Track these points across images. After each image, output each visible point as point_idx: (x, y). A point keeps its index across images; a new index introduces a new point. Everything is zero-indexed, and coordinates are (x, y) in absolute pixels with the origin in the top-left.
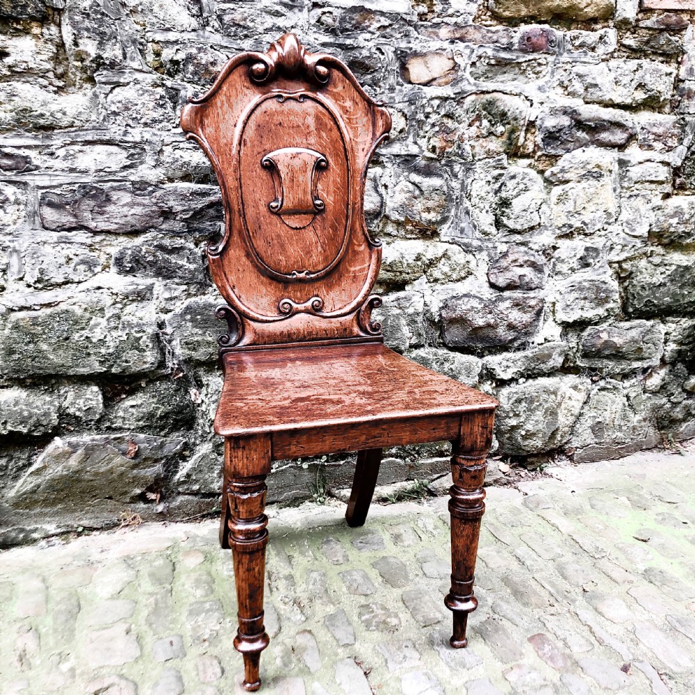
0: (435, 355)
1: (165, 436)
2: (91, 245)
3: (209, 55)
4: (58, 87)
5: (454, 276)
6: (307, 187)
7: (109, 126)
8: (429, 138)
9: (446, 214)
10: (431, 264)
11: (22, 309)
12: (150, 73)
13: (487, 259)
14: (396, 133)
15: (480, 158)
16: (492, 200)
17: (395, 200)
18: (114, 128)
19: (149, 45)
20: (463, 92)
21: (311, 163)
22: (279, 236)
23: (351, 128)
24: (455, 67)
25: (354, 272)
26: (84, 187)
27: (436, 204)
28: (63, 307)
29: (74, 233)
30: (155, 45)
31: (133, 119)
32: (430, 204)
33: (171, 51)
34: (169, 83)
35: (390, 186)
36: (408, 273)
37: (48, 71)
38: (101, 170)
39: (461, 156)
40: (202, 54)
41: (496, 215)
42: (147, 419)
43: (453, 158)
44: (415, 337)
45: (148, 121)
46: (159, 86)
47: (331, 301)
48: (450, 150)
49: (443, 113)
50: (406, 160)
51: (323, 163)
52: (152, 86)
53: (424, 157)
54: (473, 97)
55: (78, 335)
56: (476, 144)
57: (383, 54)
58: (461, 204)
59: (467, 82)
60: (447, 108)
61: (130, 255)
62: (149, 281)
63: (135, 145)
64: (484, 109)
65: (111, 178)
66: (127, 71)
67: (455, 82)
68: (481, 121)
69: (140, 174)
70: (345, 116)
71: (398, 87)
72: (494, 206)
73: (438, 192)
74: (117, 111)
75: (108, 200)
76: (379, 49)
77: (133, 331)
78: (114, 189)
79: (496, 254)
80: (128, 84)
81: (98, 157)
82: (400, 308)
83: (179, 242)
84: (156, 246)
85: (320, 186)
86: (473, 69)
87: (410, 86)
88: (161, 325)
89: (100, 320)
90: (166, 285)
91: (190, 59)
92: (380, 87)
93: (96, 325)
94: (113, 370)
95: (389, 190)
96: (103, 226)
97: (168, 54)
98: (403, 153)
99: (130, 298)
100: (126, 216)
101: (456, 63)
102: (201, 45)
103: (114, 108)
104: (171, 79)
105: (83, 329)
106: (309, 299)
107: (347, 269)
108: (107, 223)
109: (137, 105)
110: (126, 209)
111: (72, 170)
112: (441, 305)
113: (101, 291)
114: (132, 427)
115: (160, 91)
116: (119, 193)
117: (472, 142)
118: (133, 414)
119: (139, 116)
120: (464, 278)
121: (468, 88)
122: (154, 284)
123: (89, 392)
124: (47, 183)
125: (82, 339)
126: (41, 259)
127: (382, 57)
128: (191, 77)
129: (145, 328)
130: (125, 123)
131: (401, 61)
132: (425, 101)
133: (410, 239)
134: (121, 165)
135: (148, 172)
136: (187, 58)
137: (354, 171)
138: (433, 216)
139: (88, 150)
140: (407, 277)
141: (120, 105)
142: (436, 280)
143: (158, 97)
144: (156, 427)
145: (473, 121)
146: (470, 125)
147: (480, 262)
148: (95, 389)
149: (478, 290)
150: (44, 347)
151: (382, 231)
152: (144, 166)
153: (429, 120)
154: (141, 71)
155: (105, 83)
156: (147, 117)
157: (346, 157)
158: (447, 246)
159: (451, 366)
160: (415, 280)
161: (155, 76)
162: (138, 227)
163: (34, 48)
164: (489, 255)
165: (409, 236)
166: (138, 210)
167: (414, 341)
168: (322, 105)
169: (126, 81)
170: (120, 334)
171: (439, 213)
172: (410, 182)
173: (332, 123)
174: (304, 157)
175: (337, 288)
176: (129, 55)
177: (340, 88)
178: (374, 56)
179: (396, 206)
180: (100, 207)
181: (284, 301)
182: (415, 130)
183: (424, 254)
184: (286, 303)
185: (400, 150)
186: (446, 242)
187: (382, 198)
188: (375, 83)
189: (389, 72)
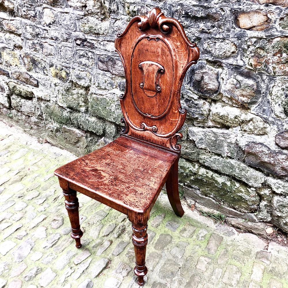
0: (239, 165)
2: (112, 78)
3: (145, 9)
4: (102, 18)
5: (256, 132)
6: (154, 80)
7: (114, 36)
8: (250, 59)
9: (255, 100)
10: (243, 122)
11: (95, 94)
12: (126, 15)
13: (276, 129)
14: (230, 54)
15: (279, 74)
16: (283, 99)
17: (226, 86)
19: (126, 3)
20: (272, 35)
22: (142, 98)
24: (268, 20)
25: (172, 121)
26: (109, 57)
27: (248, 94)
28: (104, 97)
29: (107, 72)
30: (127, 4)
32: (244, 93)
35: (225, 79)
36: (230, 123)
37: (98, 12)
38: (113, 52)
39: (267, 71)
40: (142, 9)
41: (284, 108)
43: (262, 71)
44: (230, 153)
47: (161, 130)
48: (259, 67)
49: (257, 46)
50: (236, 67)
51: (162, 71)
52: (127, 21)
53: (246, 68)
54: (279, 39)
56: (277, 66)
57: (224, 11)
58: (266, 97)
59: (275, 30)
60: (261, 44)
61: (122, 85)
64: (285, 47)
65: (116, 55)
66: (119, 14)
67: (267, 30)
68: (282, 54)
70: (176, 50)
71: (232, 30)
72: (284, 103)
73: (250, 88)
75: (115, 63)
76: (222, 9)
78: (117, 59)
79: (282, 129)
82: (224, 138)
85: (160, 80)
86: (282, 22)
87: (240, 29)
89: (113, 105)
92: (222, 29)
94: (117, 123)
95: (224, 81)
97: (132, 8)
98: (234, 63)
100: (120, 70)
101: (269, 18)
102: (143, 5)
103: (115, 29)
105: (109, 106)
107: (169, 119)
108: (115, 72)
109: (122, 28)
110: (120, 68)
111: (106, 50)
112: (247, 143)
113: (115, 95)
116: (118, 61)
117: (274, 65)
120: (262, 135)
121: (276, 33)
123: (112, 127)
124: (99, 53)
125: (109, 109)
126: (98, 79)
127: (223, 13)
131: (235, 15)
132: (247, 38)
133: (235, 107)
136: (138, 10)
138: (245, 99)
139: (109, 44)
140: (230, 125)
141: (117, 28)
142: (245, 131)
145: (276, 53)
146: (274, 55)
147: (272, 130)
148: (114, 126)
149: (269, 143)
150: (100, 108)
153: (249, 49)
154: (123, 15)
155: (113, 19)
157: (173, 69)
158: (254, 116)
159: (246, 174)
160: (234, 127)
161: (128, 17)
163: (93, 4)
164: (278, 128)
165: (234, 105)
167: (229, 155)
168: (165, 43)
169: (119, 18)
170: (119, 111)
171: (249, 98)
172: (236, 79)
173: (169, 52)
174: (154, 67)
175: (164, 125)
176: (119, 8)
177: (176, 36)
178: (218, 13)
179: (226, 89)
180: (113, 65)
181: (143, 123)
182: (241, 53)
183: (239, 116)
184: (143, 125)
185: (233, 62)
186: (253, 114)
187: (220, 84)
188: (219, 27)
189: (227, 21)
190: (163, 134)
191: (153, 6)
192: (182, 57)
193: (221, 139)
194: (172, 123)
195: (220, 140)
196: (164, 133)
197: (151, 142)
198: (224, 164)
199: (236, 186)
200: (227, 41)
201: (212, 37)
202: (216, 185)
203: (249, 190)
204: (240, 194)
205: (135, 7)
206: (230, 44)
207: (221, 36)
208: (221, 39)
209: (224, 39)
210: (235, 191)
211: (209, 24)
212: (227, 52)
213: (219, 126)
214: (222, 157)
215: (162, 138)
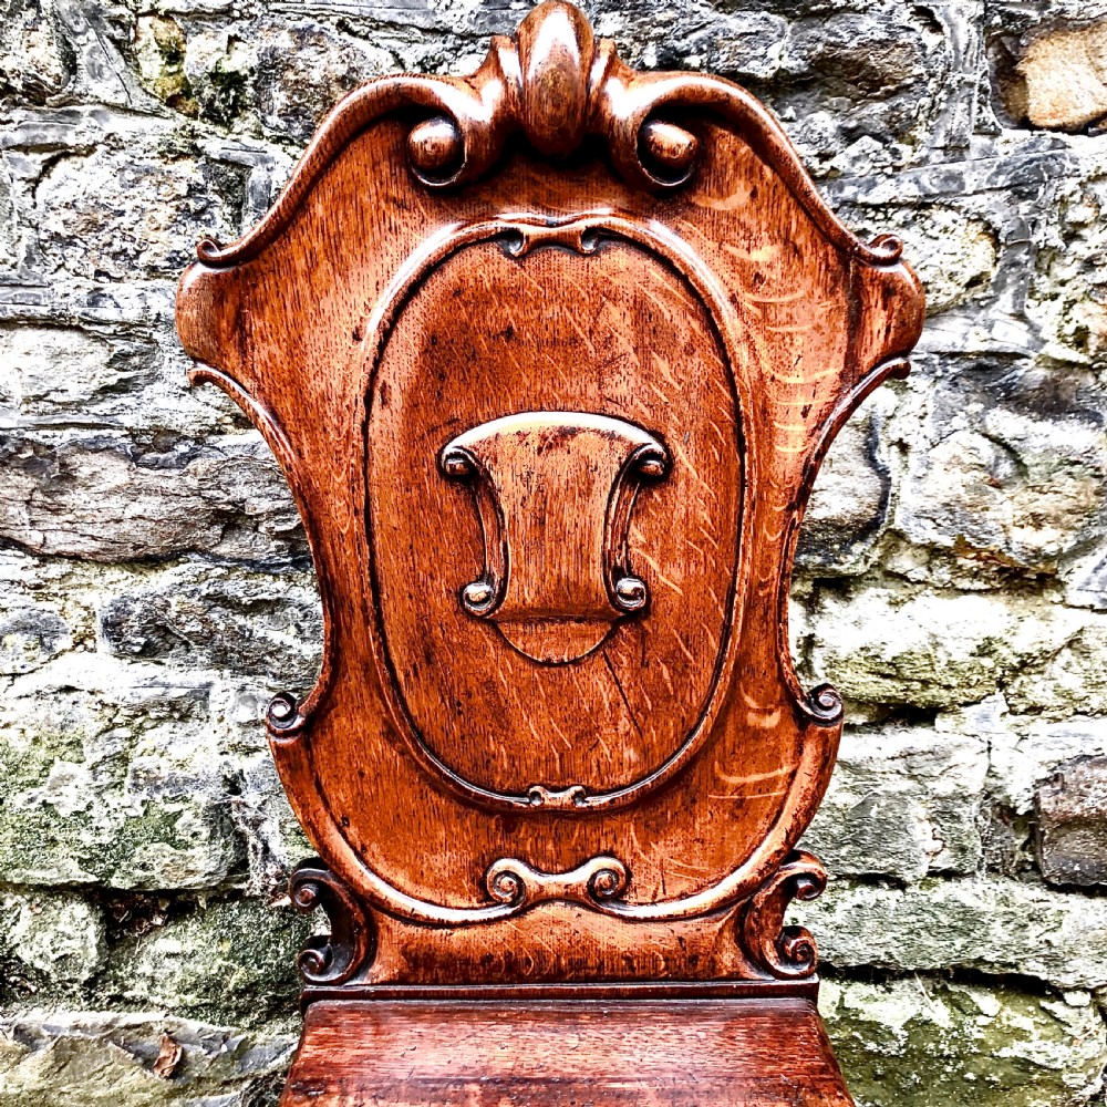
0: (1005, 901)
1: (251, 1028)
2: (38, 587)
3: (334, 54)
5: (1096, 702)
6: (591, 542)
7: (47, 278)
8: (1071, 303)
9: (1096, 531)
10: (1025, 665)
12: (154, 114)
14: (955, 290)
17: (929, 486)
18: (63, 283)
19: (144, 23)
21: (609, 467)
22: (490, 685)
23: (769, 338)
25: (740, 789)
27: (1067, 504)
30: (161, 25)
31: (115, 256)
32: (1045, 504)
33: (213, 44)
34: (214, 146)
35: (917, 443)
36: (948, 687)
38: (38, 398)
40: (309, 53)
42: (207, 990)
44: (947, 853)
45: (161, 263)
46: (182, 155)
47: (655, 871)
50: (981, 368)
51: (653, 464)
52: (162, 155)
53: (1045, 360)
55: (24, 797)
57: (936, 27)
61: (140, 617)
62: (197, 677)
63: (127, 330)
65: (70, 417)
66: (85, 109)
69: (149, 409)
70: (747, 299)
71: (978, 142)
73: (1076, 469)
74: (64, 232)
75: (67, 476)
76: (922, 14)
77: (158, 797)
80: (91, 149)
81: (26, 363)
82: (913, 777)
83: (269, 587)
84: (208, 596)
85: (637, 534)
87: (1026, 133)
88: (233, 785)
89: (71, 768)
90: (243, 689)
91: (271, 67)
92: (913, 142)
93: (65, 779)
94: (114, 883)
95: (912, 458)
96: (59, 542)
97: (203, 51)
98: (974, 345)
99: (153, 715)
100: (118, 521)
102: (307, 21)
103: (54, 224)
104: (220, 131)
105: (34, 784)
106: (584, 861)
107: (716, 780)
108: (72, 537)
109: (122, 214)
110: (116, 501)
112: (1044, 773)
113: (74, 696)
114: (171, 1004)
115: (188, 170)
116: (93, 458)
118: (172, 974)
119: (131, 248)
122: (209, 685)
123: (65, 917)
125: (33, 806)
127: (931, 40)
128: (283, 125)
129: (190, 791)
130: (92, 270)
131: (1002, 48)
132: (1070, 185)
133: (966, 592)
134: (95, 385)
135: (173, 403)
136: (263, 65)
137: (765, 484)
138: (1048, 539)
140: (944, 697)
141: (71, 215)
142: (1035, 709)
143: (183, 191)
144: (227, 1009)
148: (80, 910)
151: (878, 566)
152: (158, 386)
153: (1075, 246)
154: (125, 110)
155: (25, 148)
156: (156, 248)
157: (740, 439)
158: (1087, 618)
159: (1050, 936)
160: (966, 704)
161: (171, 125)
162: (154, 549)
165: (964, 584)
166: (150, 505)
167: (945, 861)
168: (665, 261)
169: (84, 141)
170: (126, 800)
171: (1072, 528)
172: (985, 435)
173: (695, 325)
174: (586, 445)
175: (678, 835)
176: (82, 60)
177: (740, 197)
178: (904, 38)
179: (929, 505)
180: (49, 494)
181: (501, 865)
182: (1023, 277)
183: (1007, 638)
184: (507, 873)
185: (965, 336)
186: (1083, 607)
187: (887, 482)
188: (898, 130)
189: (951, 92)
190: (683, 896)
191: (392, 24)
192: (799, 340)
193: (893, 789)
194: (740, 804)
195: (889, 795)
196: (683, 886)
197: (588, 980)
198: (913, 918)
199: (979, 1013)
200: (942, 217)
201: (844, 203)
202: (872, 1046)
203: (1057, 1007)
204: (1016, 1049)
205: (232, 40)
206: (960, 231)
207: (908, 191)
208: (899, 206)
209: (922, 206)
210: (981, 1043)
211: (825, 122)
212: (940, 284)
213: (859, 719)
214: (901, 885)
215: (678, 926)
